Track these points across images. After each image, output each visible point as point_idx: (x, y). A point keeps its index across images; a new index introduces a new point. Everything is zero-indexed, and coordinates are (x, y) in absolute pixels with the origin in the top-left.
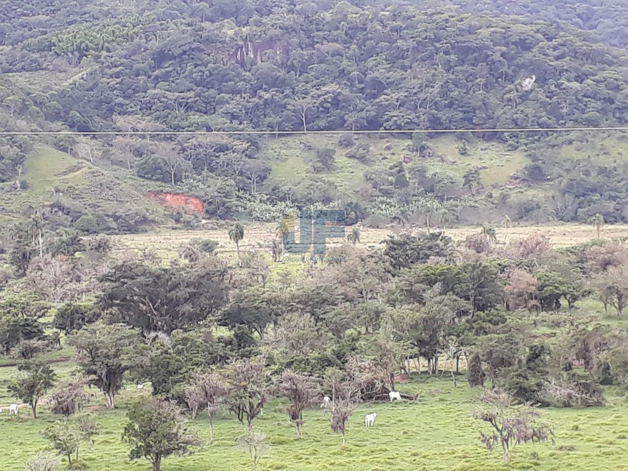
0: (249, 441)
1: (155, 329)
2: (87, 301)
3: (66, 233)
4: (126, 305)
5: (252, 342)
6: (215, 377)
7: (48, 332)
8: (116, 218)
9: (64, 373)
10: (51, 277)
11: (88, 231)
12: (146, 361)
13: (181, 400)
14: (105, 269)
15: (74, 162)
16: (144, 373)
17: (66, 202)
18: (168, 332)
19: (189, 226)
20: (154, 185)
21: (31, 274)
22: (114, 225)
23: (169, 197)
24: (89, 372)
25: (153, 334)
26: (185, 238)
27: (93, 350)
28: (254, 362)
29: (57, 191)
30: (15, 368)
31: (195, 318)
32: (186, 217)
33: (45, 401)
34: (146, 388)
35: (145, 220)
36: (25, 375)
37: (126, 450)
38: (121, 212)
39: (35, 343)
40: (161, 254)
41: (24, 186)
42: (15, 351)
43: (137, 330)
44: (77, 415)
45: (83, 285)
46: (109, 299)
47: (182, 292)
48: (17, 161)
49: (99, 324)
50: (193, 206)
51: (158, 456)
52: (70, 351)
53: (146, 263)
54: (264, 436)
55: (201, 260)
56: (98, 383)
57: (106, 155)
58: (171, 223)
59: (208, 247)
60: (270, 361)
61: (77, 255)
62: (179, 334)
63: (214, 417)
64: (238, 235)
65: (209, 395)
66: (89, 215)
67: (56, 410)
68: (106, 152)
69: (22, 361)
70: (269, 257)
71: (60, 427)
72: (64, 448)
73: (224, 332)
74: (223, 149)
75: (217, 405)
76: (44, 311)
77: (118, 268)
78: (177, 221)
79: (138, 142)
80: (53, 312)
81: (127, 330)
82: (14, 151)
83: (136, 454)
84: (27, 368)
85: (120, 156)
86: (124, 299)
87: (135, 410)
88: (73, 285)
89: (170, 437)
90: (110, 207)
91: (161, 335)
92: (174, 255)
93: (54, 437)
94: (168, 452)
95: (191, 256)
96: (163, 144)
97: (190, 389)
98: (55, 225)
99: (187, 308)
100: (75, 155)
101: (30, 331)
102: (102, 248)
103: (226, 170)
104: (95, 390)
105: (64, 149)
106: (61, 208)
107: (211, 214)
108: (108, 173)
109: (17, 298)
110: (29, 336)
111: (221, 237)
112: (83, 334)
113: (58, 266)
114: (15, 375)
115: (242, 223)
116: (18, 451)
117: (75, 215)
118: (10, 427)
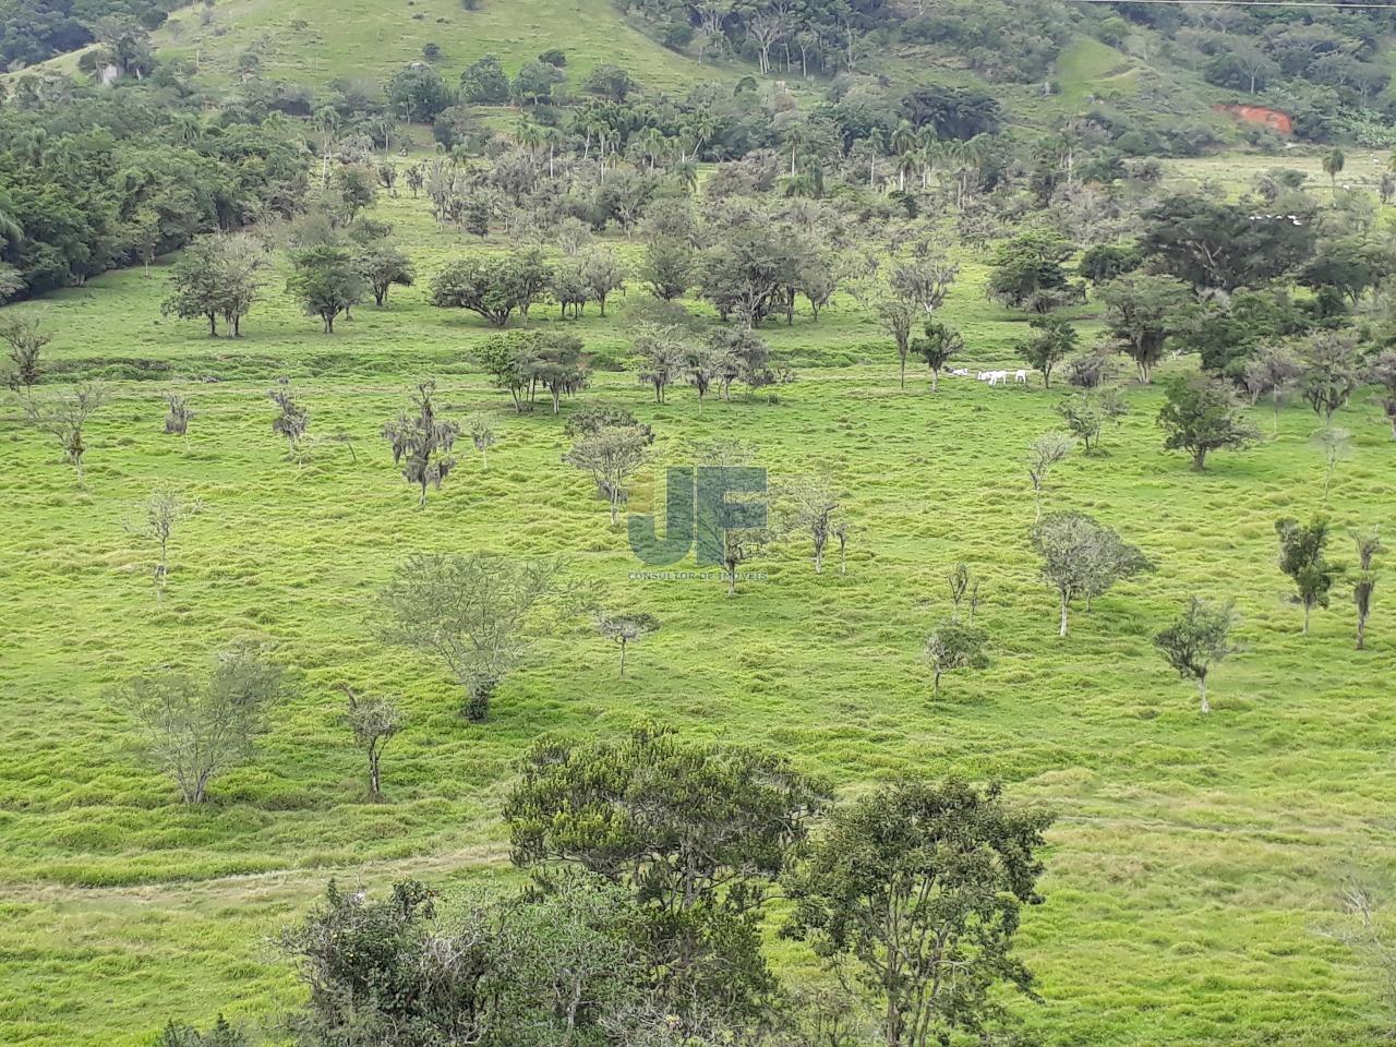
0: (1326, 438)
1: (1212, 284)
2: (1125, 244)
3: (1104, 153)
4: (1175, 251)
5: (1342, 309)
6: (1287, 352)
7: (1072, 281)
8: (1172, 136)
9: (1087, 335)
10: (1080, 210)
11: (1132, 152)
12: (1196, 325)
13: (1239, 378)
14: (1151, 203)
15: (1123, 59)
16: (1190, 341)
17: (1109, 112)
18: (1229, 290)
19: (1268, 150)
20: (1226, 94)
21: (1056, 204)
22: (1167, 145)
23: (1244, 111)
24: (1121, 335)
25: (1208, 291)
26: (1263, 166)
27: (1128, 307)
28: (1342, 335)
29: (1098, 97)
30: (1026, 325)
31: (1266, 273)
32: (1265, 139)
33: (1061, 368)
34: (1194, 360)
35: (1209, 141)
36: (1039, 333)
37: (1162, 437)
38: (1178, 129)
39: (1054, 293)
40: (1228, 186)
41: (1055, 90)
42: (1028, 302)
43: (1188, 285)
44: (1100, 389)
45: (1121, 223)
46: (1153, 243)
47: (1252, 238)
48: (1050, 56)
49: (1138, 275)
50: (1277, 123)
51: (1203, 447)
52: (1100, 307)
53: (1207, 197)
54: (1346, 433)
55: (1280, 198)
56: (1130, 349)
57: (1165, 52)
58: (1246, 146)
59: (1293, 179)
60: (1365, 335)
61: (1117, 182)
62: (1243, 292)
63: (1281, 404)
64: (1336, 165)
65: (1277, 375)
66: (1136, 131)
67: (1074, 381)
68: (1166, 47)
69: (1035, 316)
70: (1375, 195)
71: (1079, 402)
72: (1081, 428)
73: (1306, 294)
74: (1326, 47)
75: (1287, 389)
76: (1068, 253)
77: (1169, 203)
78: (1254, 143)
79: (1209, 35)
80: (1079, 256)
81: (1174, 284)
82: (1043, 43)
83: (1173, 443)
84: (1041, 324)
85: (1184, 54)
86: (1174, 244)
87: (1176, 388)
88: (1108, 222)
89: (1220, 425)
90: (1164, 121)
91: (1219, 293)
92: (1245, 188)
93: (1070, 414)
94: (1215, 444)
95: (1268, 191)
96: (1245, 38)
97: (1254, 367)
98: (1090, 144)
99: (1257, 259)
100: (1124, 50)
101: (1048, 277)
102: (1150, 174)
103: (1326, 77)
104: (1126, 358)
105: (1110, 42)
106: (1100, 120)
107: (1299, 135)
108: (1166, 76)
109: (1035, 234)
110: (1047, 284)
111: (1312, 169)
112: (1116, 286)
113: (1091, 195)
114: (1027, 332)
115: (1343, 148)
116: (1023, 429)
117: (1116, 130)
118: (1014, 397)
